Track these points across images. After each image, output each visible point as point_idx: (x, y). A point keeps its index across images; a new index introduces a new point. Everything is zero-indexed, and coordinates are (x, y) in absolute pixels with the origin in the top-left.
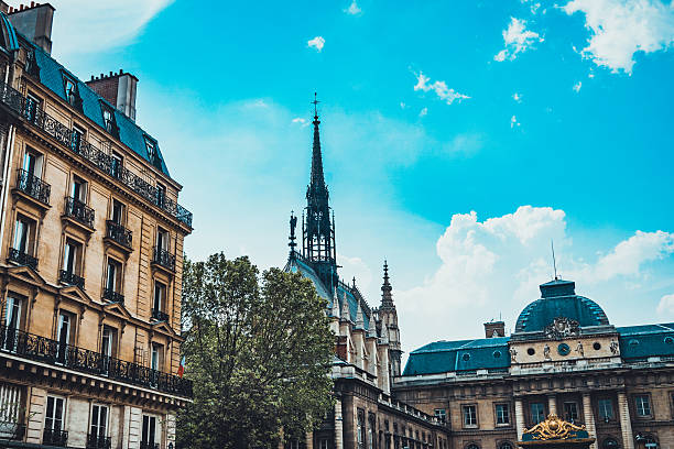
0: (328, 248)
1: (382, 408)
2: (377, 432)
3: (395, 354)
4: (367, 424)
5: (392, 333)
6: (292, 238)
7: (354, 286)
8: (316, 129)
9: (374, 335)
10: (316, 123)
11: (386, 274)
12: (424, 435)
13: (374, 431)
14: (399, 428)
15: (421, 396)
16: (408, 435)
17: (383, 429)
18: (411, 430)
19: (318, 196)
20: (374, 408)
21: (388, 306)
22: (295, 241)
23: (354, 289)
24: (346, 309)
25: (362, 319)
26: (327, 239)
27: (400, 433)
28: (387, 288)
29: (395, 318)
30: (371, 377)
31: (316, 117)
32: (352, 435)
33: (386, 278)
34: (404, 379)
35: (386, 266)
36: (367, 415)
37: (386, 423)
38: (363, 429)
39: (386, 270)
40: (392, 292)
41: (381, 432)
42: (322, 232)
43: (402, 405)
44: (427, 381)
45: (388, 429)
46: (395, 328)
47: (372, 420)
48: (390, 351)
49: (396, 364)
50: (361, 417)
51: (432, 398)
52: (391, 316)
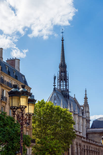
0: (66, 85)
1: (83, 141)
2: (81, 149)
3: (88, 121)
4: (79, 147)
5: (87, 114)
6: (54, 83)
7: (75, 97)
8: (63, 42)
9: (81, 115)
10: (63, 40)
11: (86, 93)
12: (96, 149)
13: (80, 149)
14: (88, 147)
15: (96, 135)
16: (91, 149)
17: (83, 148)
18: (92, 148)
19: (63, 67)
20: (80, 142)
21: (86, 105)
22: (55, 84)
23: (75, 98)
24: (72, 108)
25: (77, 111)
26: (66, 82)
27: (88, 149)
28: (86, 98)
29: (88, 108)
30: (80, 133)
31: (63, 38)
32: (74, 150)
33: (86, 95)
34: (91, 130)
35: (86, 90)
36: (78, 144)
37: (84, 146)
38: (77, 148)
39: (86, 92)
40: (87, 100)
41: (82, 149)
42: (64, 80)
43: (89, 140)
44: (99, 130)
45: (85, 147)
46: (88, 112)
47: (80, 145)
48: (86, 120)
49: (88, 124)
50: (77, 144)
51: (100, 136)
52: (87, 108)
